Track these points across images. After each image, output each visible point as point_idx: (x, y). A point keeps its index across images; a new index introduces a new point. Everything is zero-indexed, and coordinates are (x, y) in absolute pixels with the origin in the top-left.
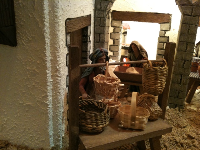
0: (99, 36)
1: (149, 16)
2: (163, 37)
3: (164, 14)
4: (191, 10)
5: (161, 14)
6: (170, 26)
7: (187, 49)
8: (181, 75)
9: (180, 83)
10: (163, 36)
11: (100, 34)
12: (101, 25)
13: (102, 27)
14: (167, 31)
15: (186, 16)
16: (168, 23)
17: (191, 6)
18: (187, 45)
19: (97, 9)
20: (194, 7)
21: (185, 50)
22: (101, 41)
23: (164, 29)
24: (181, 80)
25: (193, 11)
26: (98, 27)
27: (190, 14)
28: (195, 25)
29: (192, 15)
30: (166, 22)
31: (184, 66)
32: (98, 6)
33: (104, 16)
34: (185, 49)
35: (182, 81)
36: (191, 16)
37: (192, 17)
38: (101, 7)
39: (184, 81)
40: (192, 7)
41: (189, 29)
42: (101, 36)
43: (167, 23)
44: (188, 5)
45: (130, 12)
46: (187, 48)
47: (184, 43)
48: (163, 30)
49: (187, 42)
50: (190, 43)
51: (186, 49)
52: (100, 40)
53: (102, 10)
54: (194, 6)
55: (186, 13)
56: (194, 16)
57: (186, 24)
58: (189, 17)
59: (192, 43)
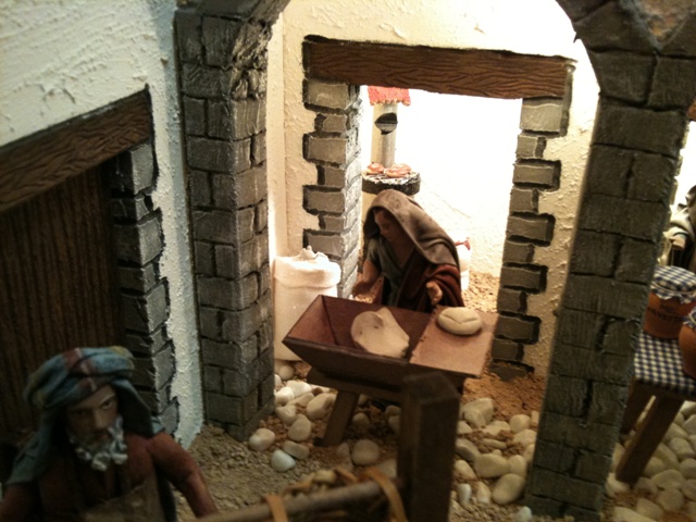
0: (206, 183)
1: (469, 64)
2: (532, 161)
3: (538, 57)
4: (642, 79)
5: (525, 59)
6: (568, 114)
7: (620, 270)
8: (590, 383)
9: (585, 414)
10: (534, 157)
11: (210, 174)
12: (210, 134)
13: (218, 142)
14: (553, 134)
15: (614, 108)
16: (558, 98)
17: (643, 54)
18: (619, 246)
19: (185, 55)
20: (659, 59)
21: (608, 273)
22: (218, 203)
23: (537, 127)
24: (588, 401)
25: (655, 82)
26: (199, 140)
27: (636, 97)
28: (664, 155)
29: (646, 101)
30: (546, 93)
31: (601, 342)
32: (189, 41)
33: (220, 91)
34: (610, 265)
35: (594, 407)
36: (640, 105)
37: (649, 112)
38: (204, 49)
39: (600, 409)
40: (650, 59)
41: (629, 174)
42: (216, 184)
43: (551, 98)
44: (625, 50)
45: (383, 44)
46: (616, 262)
47: (606, 238)
48: (535, 130)
49: (619, 234)
50: (634, 239)
51: (615, 268)
52: (213, 201)
53: (209, 61)
54: (660, 54)
55: (614, 94)
56: (657, 109)
57: (613, 145)
58: (634, 111)
59: (642, 240)
